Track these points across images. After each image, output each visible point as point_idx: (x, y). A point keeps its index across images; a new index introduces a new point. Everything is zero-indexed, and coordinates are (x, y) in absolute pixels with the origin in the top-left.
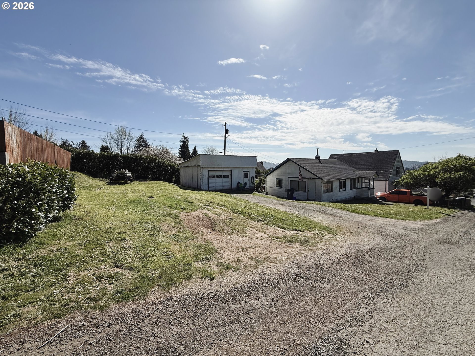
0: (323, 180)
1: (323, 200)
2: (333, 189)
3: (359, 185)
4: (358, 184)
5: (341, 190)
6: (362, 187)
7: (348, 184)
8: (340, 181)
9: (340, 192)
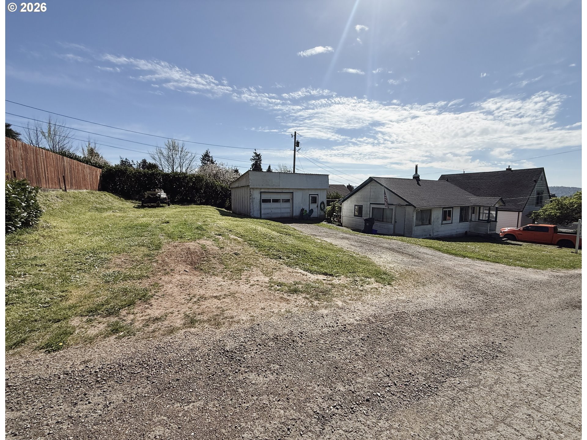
0: (415, 207)
1: (415, 235)
2: (432, 221)
3: (474, 217)
4: (473, 215)
5: (444, 222)
6: (479, 219)
7: (456, 214)
8: (444, 209)
9: (443, 225)
